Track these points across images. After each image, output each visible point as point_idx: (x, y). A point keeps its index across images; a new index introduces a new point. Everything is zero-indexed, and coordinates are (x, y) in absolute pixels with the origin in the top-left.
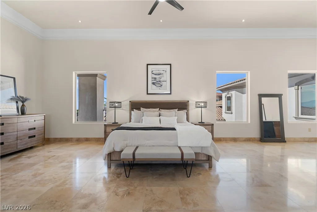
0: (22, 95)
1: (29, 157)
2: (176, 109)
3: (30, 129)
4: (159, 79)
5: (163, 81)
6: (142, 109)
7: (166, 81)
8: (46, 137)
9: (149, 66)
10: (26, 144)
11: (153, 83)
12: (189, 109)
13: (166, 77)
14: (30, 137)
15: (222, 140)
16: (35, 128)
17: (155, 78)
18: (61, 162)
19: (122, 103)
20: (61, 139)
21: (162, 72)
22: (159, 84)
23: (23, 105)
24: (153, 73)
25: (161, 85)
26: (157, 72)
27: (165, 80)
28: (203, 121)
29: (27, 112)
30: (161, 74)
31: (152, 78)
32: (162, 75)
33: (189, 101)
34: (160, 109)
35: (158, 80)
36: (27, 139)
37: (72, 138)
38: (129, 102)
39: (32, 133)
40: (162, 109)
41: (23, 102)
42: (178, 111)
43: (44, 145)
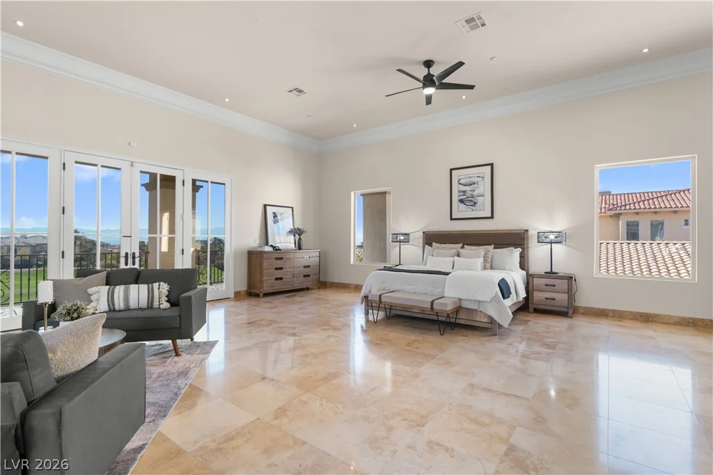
0: (300, 227)
1: (302, 297)
2: (491, 245)
3: (305, 267)
4: (471, 193)
5: (479, 196)
6: (434, 244)
7: (483, 196)
8: (321, 280)
9: (453, 171)
10: (301, 283)
11: (461, 201)
12: (530, 246)
13: (484, 187)
14: (305, 276)
15: (611, 314)
16: (309, 266)
17: (464, 192)
18: (326, 304)
19: (411, 235)
20: (338, 283)
21: (476, 180)
22: (471, 201)
23: (300, 239)
24: (460, 184)
25: (475, 203)
26: (468, 180)
27: (482, 193)
28: (553, 271)
29: (303, 246)
30: (474, 184)
31: (459, 192)
32: (476, 185)
33: (527, 231)
34: (463, 244)
35: (469, 194)
36: (302, 278)
37: (349, 284)
38: (421, 234)
39: (307, 271)
40: (467, 245)
41: (300, 235)
42: (494, 248)
43: (319, 288)
